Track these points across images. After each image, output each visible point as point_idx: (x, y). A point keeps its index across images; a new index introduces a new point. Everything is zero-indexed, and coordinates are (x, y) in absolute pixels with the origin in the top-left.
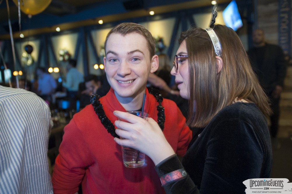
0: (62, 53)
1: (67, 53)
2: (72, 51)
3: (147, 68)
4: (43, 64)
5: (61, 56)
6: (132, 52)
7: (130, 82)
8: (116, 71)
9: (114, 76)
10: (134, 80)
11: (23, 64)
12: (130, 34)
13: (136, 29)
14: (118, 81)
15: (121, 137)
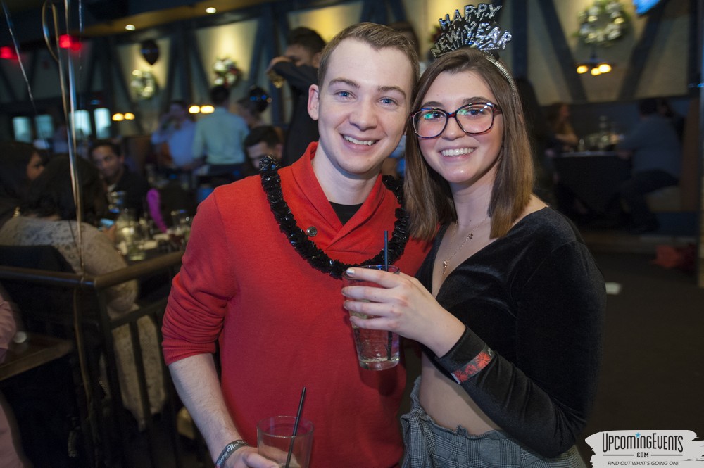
0: (220, 67)
1: (233, 69)
2: (244, 65)
3: (404, 123)
4: (177, 95)
5: (219, 74)
6: (387, 89)
7: (370, 143)
8: (348, 117)
9: (339, 127)
10: (376, 141)
11: (133, 94)
12: (388, 48)
13: (399, 43)
14: (343, 136)
15: (352, 311)
